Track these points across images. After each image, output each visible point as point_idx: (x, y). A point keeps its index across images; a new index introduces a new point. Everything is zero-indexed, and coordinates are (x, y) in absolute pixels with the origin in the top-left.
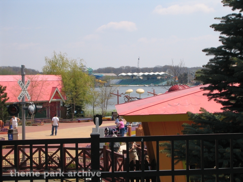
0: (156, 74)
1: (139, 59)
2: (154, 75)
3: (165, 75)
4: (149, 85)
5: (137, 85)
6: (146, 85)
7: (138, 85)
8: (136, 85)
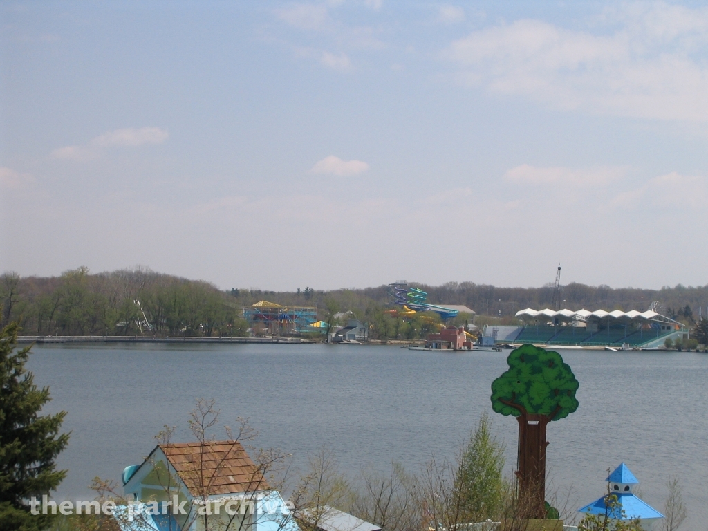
0: (633, 316)
1: (559, 268)
2: (624, 317)
3: (659, 319)
4: (618, 348)
5: (574, 345)
6: (609, 345)
7: (579, 347)
8: (570, 344)
